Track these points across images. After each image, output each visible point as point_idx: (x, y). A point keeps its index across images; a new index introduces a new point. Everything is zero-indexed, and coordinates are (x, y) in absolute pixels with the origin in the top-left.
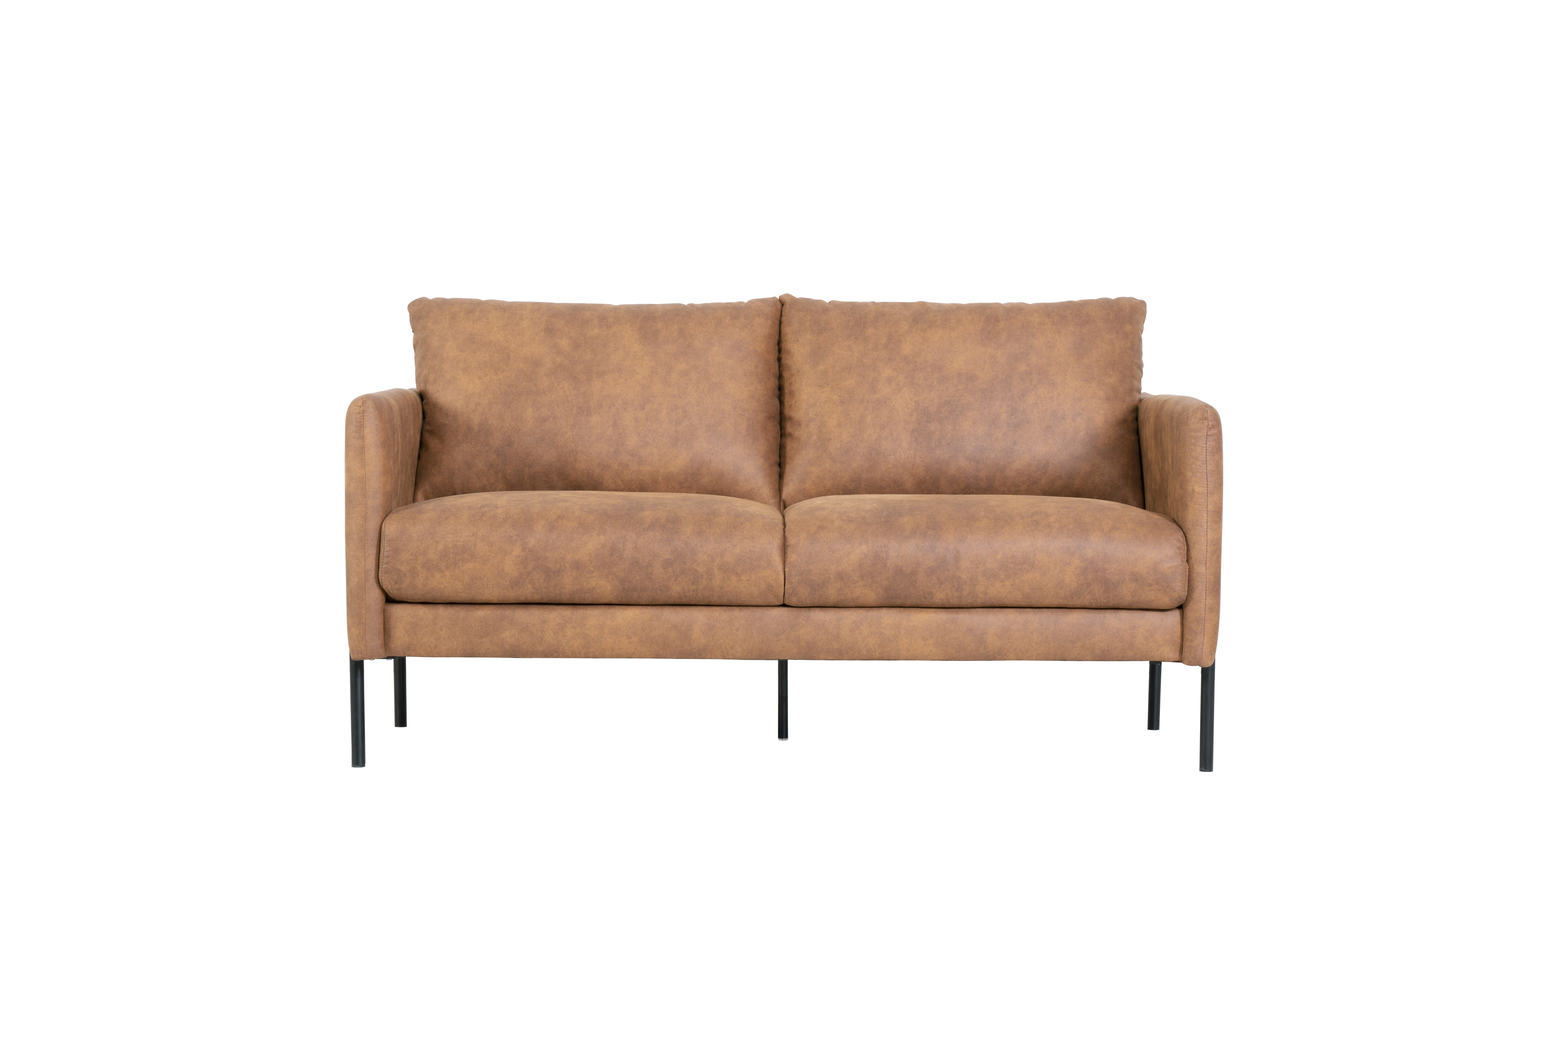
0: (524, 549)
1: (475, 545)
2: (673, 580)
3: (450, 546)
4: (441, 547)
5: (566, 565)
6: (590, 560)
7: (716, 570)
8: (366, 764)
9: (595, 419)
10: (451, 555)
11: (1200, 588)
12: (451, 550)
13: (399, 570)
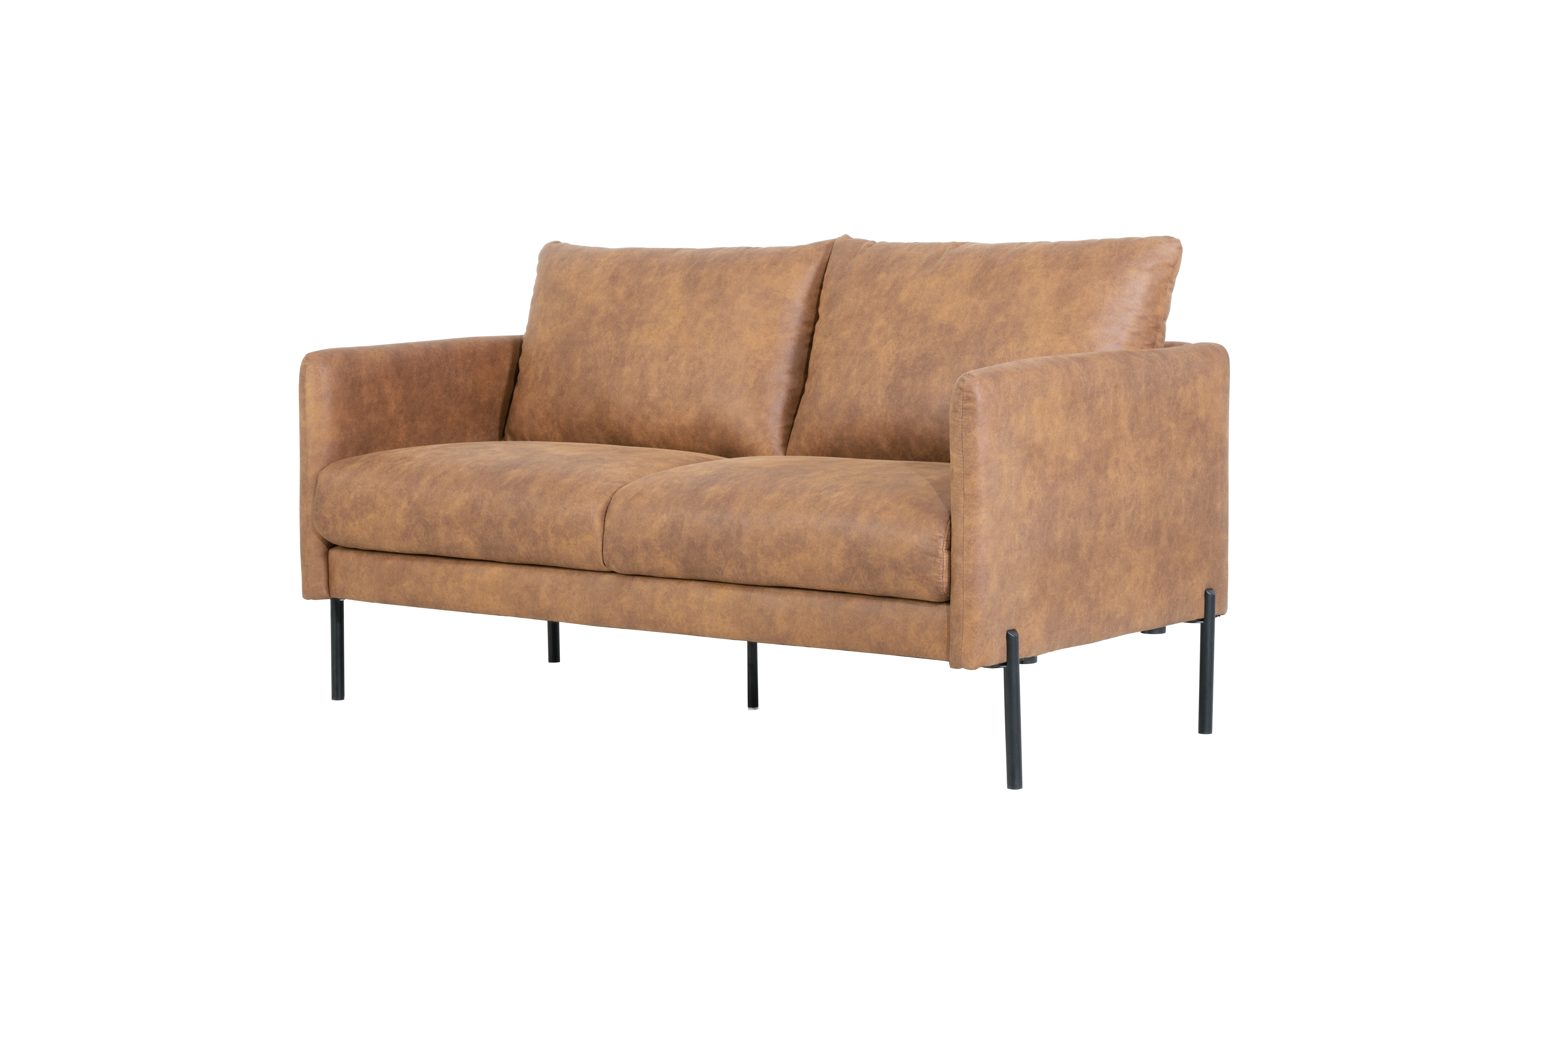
0: (409, 503)
1: (376, 496)
2: (518, 540)
3: (359, 496)
4: (352, 497)
5: (439, 519)
6: (456, 516)
7: (550, 533)
8: (345, 697)
9: (627, 370)
10: (359, 506)
11: (958, 580)
12: (359, 501)
13: (324, 517)
